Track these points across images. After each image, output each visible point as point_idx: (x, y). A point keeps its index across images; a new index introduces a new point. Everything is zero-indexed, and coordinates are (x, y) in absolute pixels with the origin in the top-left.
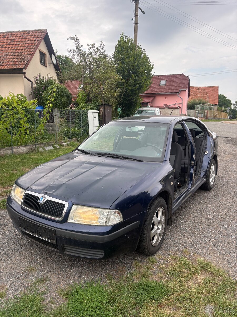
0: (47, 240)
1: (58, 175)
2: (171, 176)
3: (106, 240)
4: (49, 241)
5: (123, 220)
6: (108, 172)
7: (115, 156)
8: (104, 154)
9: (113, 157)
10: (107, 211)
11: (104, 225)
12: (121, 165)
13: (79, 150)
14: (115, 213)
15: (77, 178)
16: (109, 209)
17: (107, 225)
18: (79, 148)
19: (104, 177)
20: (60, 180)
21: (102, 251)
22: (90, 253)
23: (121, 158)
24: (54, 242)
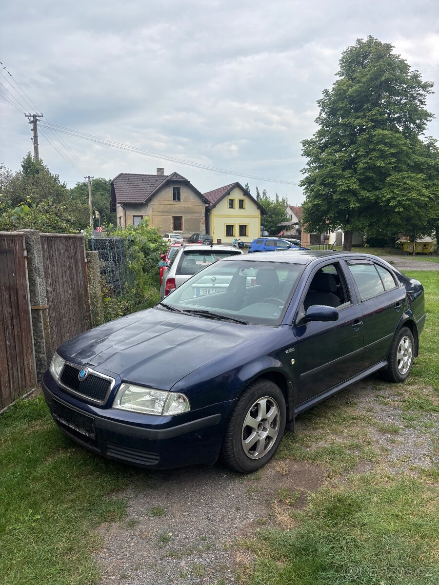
0: (84, 433)
1: (114, 341)
2: (292, 350)
3: (160, 437)
4: (87, 435)
5: (191, 410)
6: (187, 339)
7: (210, 315)
8: (195, 311)
9: (207, 317)
10: (167, 393)
11: (160, 414)
12: (212, 328)
13: (162, 304)
14: (179, 397)
15: (139, 345)
16: (170, 391)
17: (164, 414)
18: (164, 302)
19: (178, 345)
20: (115, 347)
21: (157, 454)
22: (140, 456)
23: (218, 319)
24: (93, 435)
